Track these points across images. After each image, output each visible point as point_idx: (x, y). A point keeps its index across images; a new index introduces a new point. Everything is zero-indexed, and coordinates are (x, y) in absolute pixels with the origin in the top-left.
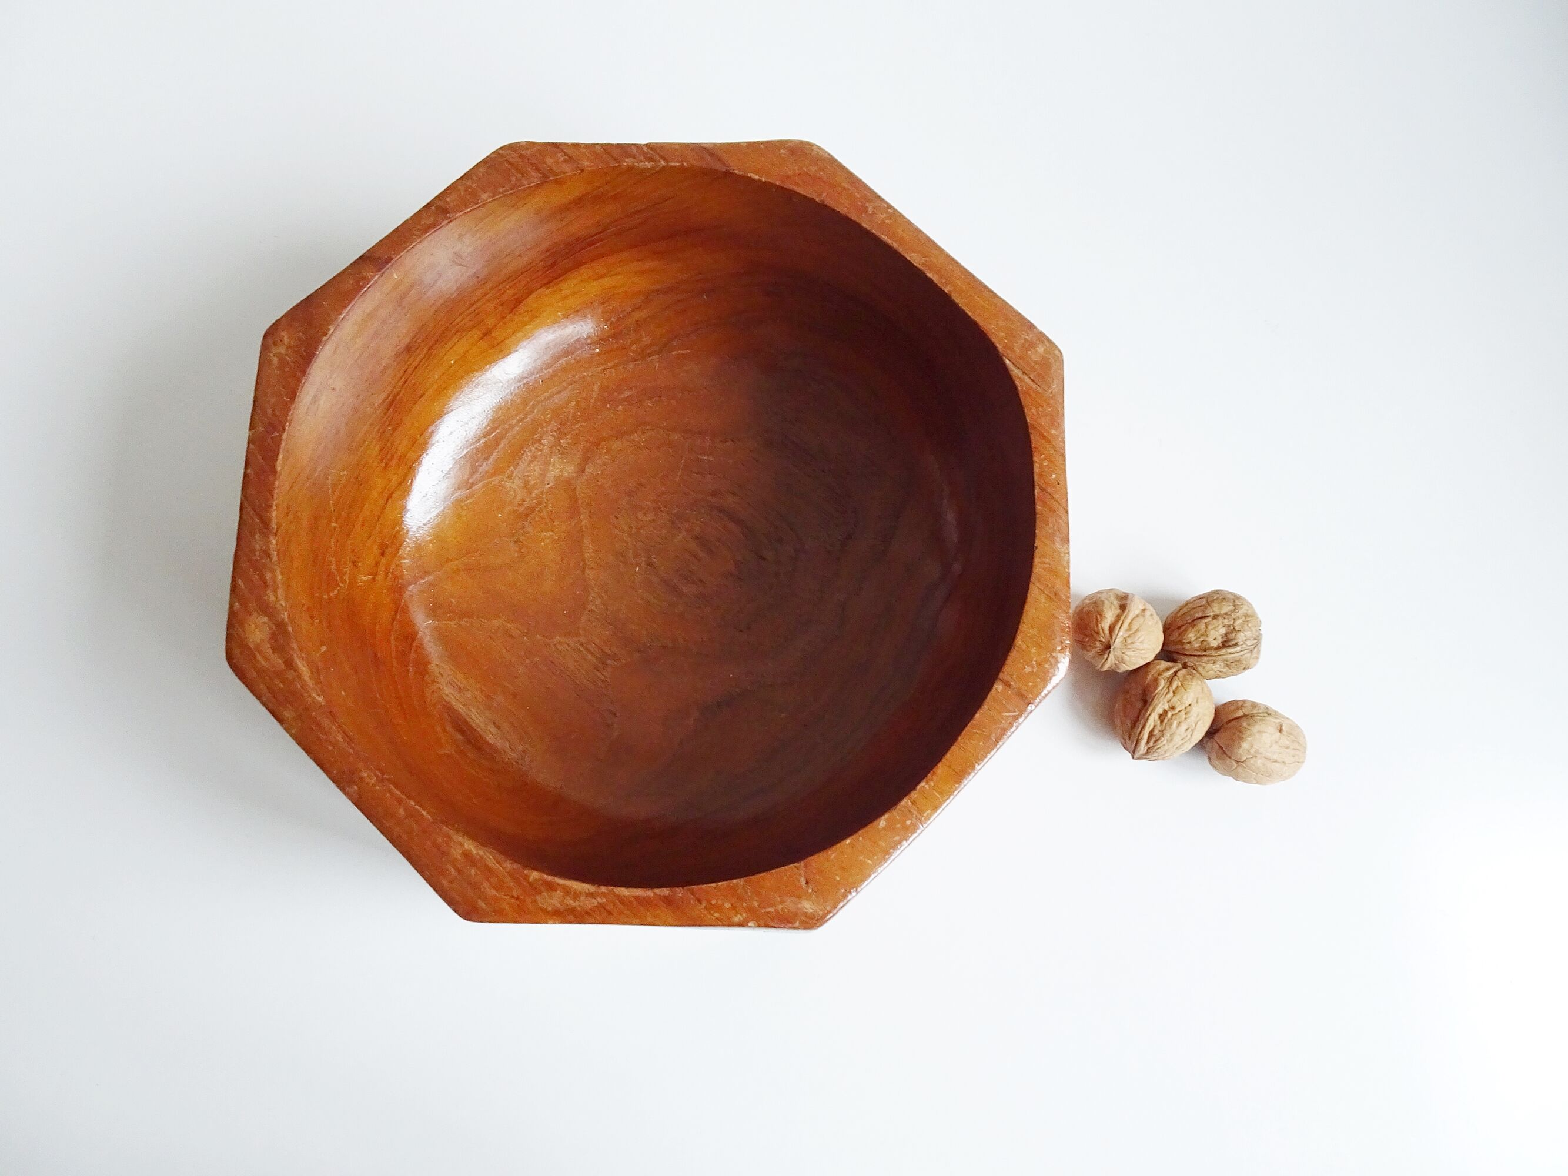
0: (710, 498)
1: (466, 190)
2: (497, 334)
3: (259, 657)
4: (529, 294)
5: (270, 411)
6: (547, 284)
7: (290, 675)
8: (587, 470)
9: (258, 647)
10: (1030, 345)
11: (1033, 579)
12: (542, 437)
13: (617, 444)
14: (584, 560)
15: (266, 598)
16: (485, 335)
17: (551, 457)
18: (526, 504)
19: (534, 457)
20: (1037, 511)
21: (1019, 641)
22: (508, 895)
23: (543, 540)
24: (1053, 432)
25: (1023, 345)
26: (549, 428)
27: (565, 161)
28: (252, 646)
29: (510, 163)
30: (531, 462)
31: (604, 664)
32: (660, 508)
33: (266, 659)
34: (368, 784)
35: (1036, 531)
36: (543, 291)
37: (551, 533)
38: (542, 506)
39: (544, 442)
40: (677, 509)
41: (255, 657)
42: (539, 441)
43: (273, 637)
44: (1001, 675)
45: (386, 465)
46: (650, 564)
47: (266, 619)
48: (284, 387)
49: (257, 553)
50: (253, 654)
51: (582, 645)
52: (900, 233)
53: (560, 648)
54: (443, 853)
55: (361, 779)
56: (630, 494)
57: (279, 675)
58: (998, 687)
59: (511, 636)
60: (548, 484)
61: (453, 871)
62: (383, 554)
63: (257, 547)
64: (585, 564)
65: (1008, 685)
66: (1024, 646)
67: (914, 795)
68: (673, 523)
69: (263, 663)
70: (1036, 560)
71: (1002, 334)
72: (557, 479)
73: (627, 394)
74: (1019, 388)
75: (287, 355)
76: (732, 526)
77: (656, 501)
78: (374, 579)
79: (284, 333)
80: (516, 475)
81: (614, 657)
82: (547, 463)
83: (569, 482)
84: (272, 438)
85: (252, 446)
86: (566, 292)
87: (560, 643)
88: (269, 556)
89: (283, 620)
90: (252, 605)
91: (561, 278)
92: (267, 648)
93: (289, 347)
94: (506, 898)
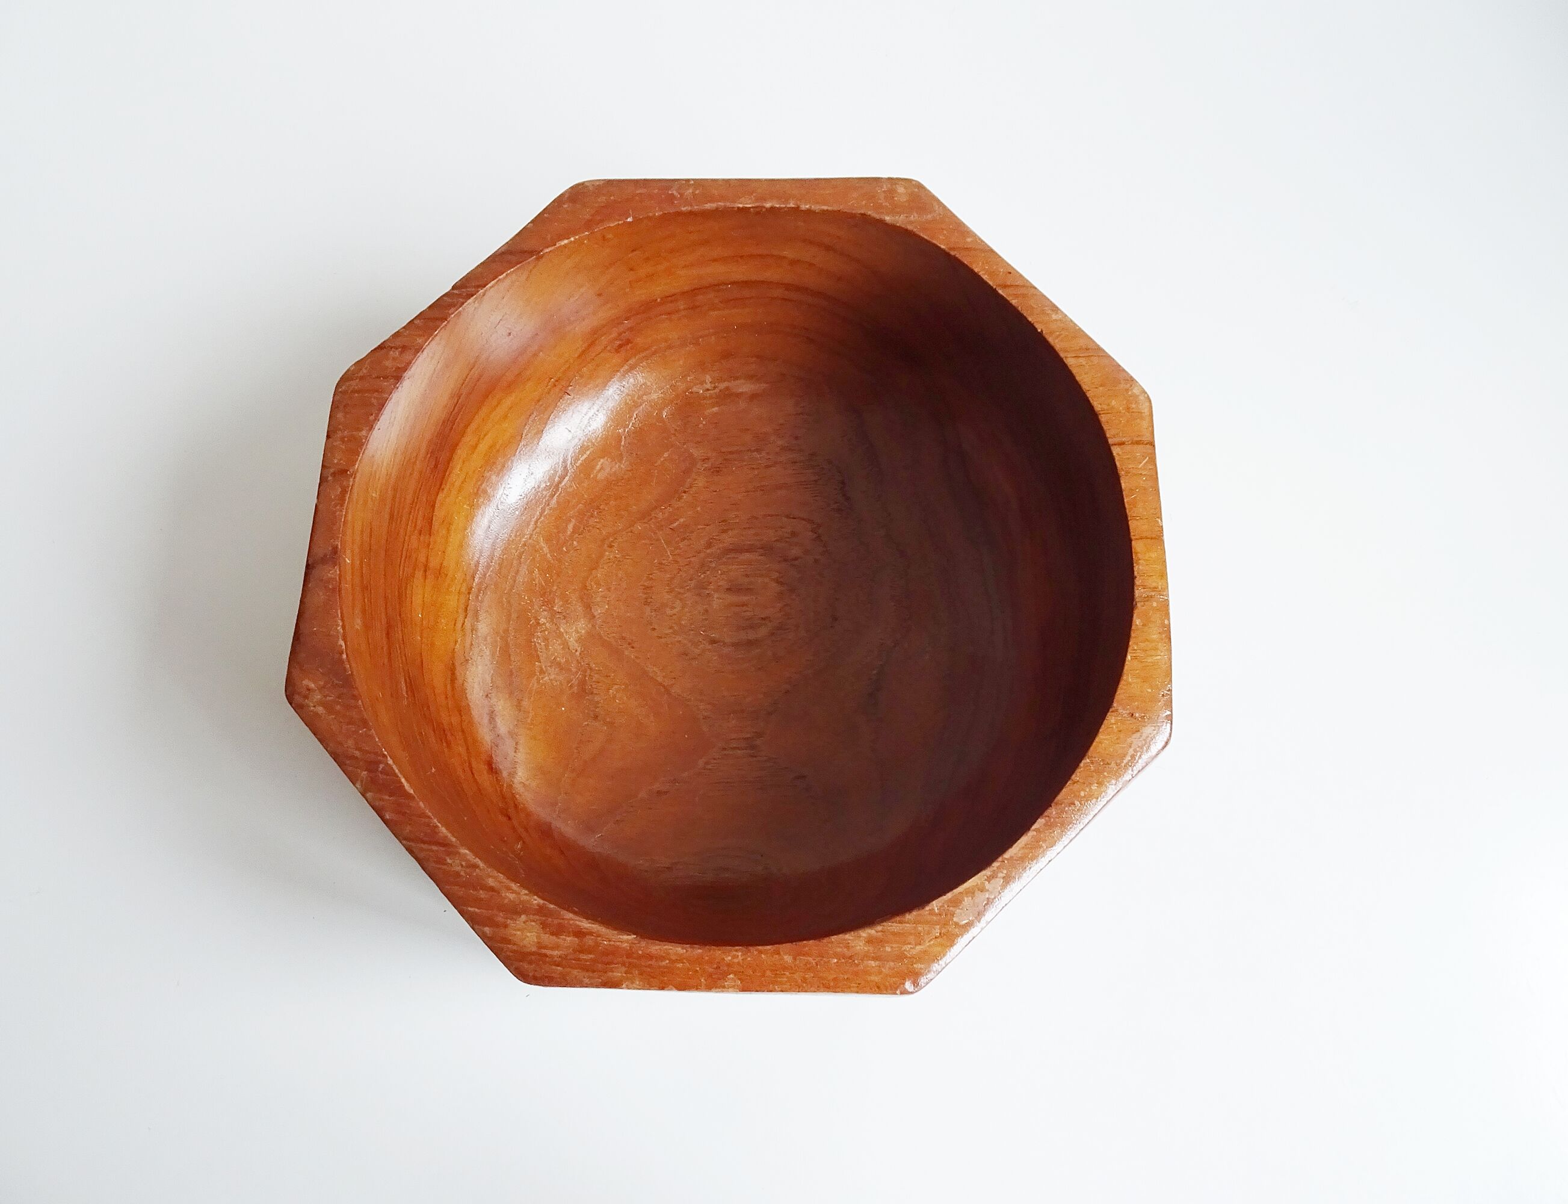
0: (708, 551)
1: (343, 442)
2: (434, 563)
3: (549, 952)
4: (433, 506)
5: (357, 753)
6: (440, 488)
7: (589, 941)
8: (596, 614)
9: (541, 946)
10: (891, 193)
11: (1062, 355)
12: (537, 619)
13: (599, 574)
14: (661, 684)
15: (506, 901)
16: (425, 571)
17: (558, 628)
18: (575, 682)
19: (546, 639)
20: (1016, 305)
21: (1097, 406)
22: (931, 940)
23: (614, 697)
24: (969, 240)
25: (886, 198)
26: (536, 607)
27: (401, 353)
28: (534, 949)
29: (358, 392)
30: (547, 646)
31: (753, 747)
32: (679, 593)
33: (556, 947)
34: (738, 963)
35: (1030, 319)
36: (441, 496)
37: (616, 687)
38: (589, 671)
39: (542, 621)
40: (693, 582)
41: (546, 955)
42: (538, 623)
43: (544, 926)
44: (1110, 441)
45: (447, 743)
46: (713, 642)
47: (523, 917)
48: (349, 723)
49: (462, 873)
50: (540, 954)
51: (724, 749)
52: (716, 192)
53: (709, 767)
54: (850, 957)
55: (729, 965)
56: (646, 603)
57: (582, 950)
58: (1116, 451)
59: (666, 793)
60: (576, 651)
61: (873, 963)
62: (510, 818)
63: (458, 868)
64: (664, 686)
65: (1122, 444)
66: (1105, 407)
67: (1138, 582)
68: (699, 595)
69: (556, 953)
70: (1050, 340)
71: (864, 202)
72: (579, 640)
73: (570, 527)
74: (915, 230)
75: (325, 696)
76: (746, 556)
77: (671, 591)
78: (524, 842)
79: (306, 682)
80: (545, 667)
81: (759, 735)
82: (560, 635)
83: (590, 635)
84: (381, 773)
85: (369, 795)
86: (457, 484)
87: (707, 763)
88: (475, 866)
89: (538, 905)
90: (500, 918)
91: (447, 473)
92: (547, 939)
93: (321, 689)
94: (932, 942)
